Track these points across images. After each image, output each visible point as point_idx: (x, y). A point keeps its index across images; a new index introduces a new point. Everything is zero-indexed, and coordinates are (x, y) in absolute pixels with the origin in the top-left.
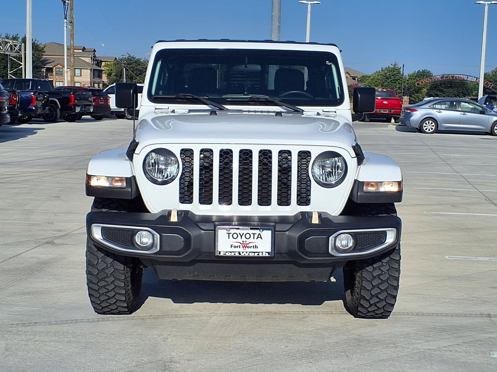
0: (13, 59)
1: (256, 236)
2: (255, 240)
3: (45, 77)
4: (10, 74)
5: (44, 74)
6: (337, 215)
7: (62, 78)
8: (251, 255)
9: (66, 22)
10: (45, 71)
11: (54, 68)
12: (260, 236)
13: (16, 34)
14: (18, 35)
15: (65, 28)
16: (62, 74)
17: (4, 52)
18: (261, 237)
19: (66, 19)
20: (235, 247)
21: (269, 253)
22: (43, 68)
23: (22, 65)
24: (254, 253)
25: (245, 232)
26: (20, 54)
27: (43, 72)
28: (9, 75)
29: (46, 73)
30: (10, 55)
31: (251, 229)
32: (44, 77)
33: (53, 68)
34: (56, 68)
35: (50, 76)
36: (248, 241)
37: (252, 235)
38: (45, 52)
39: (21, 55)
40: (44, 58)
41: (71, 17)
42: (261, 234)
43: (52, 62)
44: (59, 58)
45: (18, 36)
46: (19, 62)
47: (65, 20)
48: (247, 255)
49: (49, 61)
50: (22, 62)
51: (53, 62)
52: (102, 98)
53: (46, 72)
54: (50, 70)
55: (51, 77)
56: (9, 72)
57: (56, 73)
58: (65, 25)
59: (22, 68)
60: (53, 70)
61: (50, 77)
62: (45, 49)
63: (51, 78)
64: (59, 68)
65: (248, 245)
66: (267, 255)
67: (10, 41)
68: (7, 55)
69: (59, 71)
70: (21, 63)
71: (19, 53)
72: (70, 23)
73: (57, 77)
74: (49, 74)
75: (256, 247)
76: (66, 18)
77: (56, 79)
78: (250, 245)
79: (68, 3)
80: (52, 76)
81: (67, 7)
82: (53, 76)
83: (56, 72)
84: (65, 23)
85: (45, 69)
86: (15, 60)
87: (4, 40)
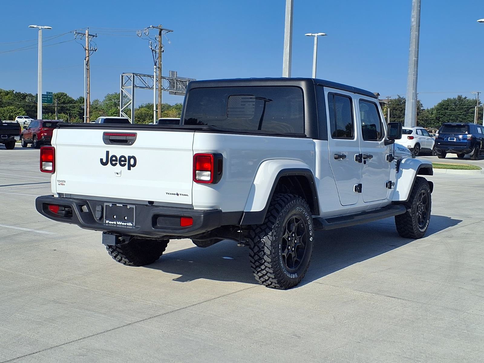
41: (159, 63)
72: (159, 68)
84: (155, 69)
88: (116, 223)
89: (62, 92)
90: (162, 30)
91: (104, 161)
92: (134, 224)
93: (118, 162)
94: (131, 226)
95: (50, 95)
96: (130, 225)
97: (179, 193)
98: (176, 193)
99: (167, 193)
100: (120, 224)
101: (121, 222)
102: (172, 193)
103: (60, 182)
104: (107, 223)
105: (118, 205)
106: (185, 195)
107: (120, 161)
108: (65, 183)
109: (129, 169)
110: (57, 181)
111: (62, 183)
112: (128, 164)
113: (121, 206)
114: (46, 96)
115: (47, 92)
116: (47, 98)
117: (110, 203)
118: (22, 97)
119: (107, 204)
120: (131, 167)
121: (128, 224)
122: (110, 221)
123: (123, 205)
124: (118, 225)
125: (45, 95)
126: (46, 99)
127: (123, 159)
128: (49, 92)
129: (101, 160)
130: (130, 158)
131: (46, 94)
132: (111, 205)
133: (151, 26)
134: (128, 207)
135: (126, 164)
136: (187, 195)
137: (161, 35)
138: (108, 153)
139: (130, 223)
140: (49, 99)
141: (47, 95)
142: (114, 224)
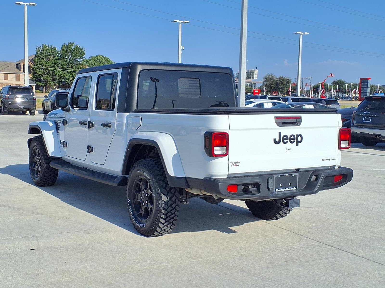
88: (284, 190)
91: (277, 140)
92: (297, 187)
93: (289, 140)
94: (296, 190)
96: (294, 189)
97: (330, 159)
98: (328, 159)
99: (323, 160)
100: (287, 190)
101: (288, 189)
102: (326, 159)
103: (234, 164)
104: (276, 192)
105: (285, 175)
106: (334, 159)
107: (291, 139)
108: (239, 164)
109: (297, 145)
110: (230, 163)
111: (235, 164)
112: (296, 141)
113: (287, 176)
117: (278, 175)
119: (276, 176)
120: (299, 143)
121: (293, 189)
122: (278, 189)
123: (289, 175)
124: (285, 191)
127: (292, 137)
129: (275, 140)
130: (298, 136)
132: (279, 176)
134: (293, 175)
135: (295, 141)
136: (335, 159)
138: (280, 133)
139: (294, 188)
142: (282, 191)
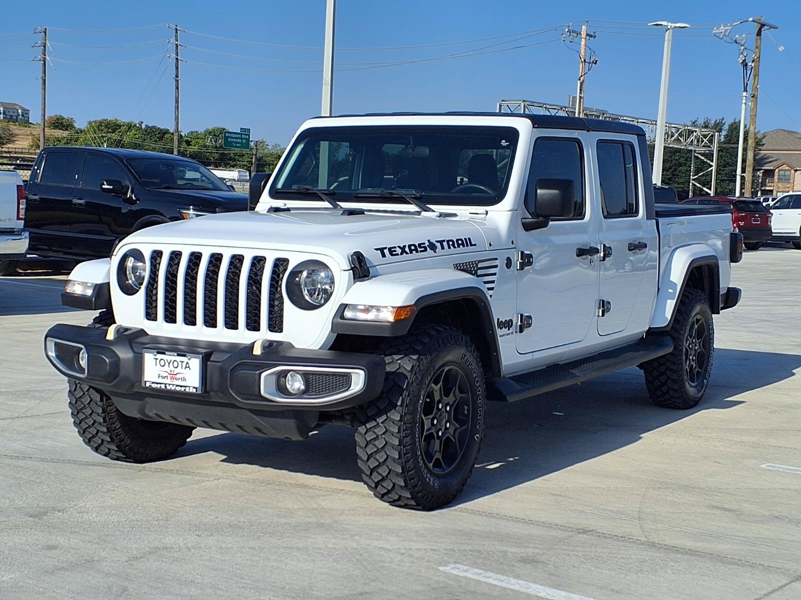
0: (700, 156)
1: (184, 364)
2: (183, 371)
3: (760, 185)
4: (694, 180)
5: (760, 181)
6: (317, 348)
7: (787, 186)
8: (178, 389)
9: (746, 97)
10: (761, 175)
11: (777, 170)
12: (187, 366)
13: (721, 118)
14: (723, 119)
15: (744, 105)
16: (789, 179)
17: (686, 146)
18: (189, 367)
19: (747, 91)
20: (164, 378)
21: (196, 388)
22: (759, 170)
23: (712, 166)
24: (181, 386)
25: (173, 358)
26: (710, 149)
27: (759, 176)
28: (692, 181)
29: (762, 179)
30: (695, 151)
31: (178, 355)
32: (758, 185)
33: (775, 170)
34: (779, 171)
35: (769, 182)
36: (177, 371)
37: (180, 363)
38: (763, 145)
39: (713, 151)
40: (763, 155)
41: (755, 86)
42: (189, 362)
43: (774, 161)
44: (787, 154)
45: (723, 122)
46: (709, 162)
47: (745, 94)
48: (173, 388)
49: (770, 160)
50: (712, 161)
51: (776, 160)
52: (757, 215)
53: (763, 176)
54: (769, 174)
55: (770, 184)
56: (691, 177)
57: (779, 179)
58: (744, 101)
59: (712, 170)
60: (774, 173)
61: (768, 185)
62: (764, 141)
63: (770, 186)
64: (785, 170)
65: (176, 376)
66: (194, 390)
67: (697, 130)
68: (691, 151)
69: (785, 176)
70: (711, 163)
71: (709, 147)
72: (752, 97)
73: (780, 185)
74: (767, 181)
75: (184, 380)
76: (745, 90)
77: (779, 188)
78: (178, 376)
79: (751, 65)
80: (772, 183)
81: (749, 72)
82: (774, 183)
83: (779, 176)
84: (744, 98)
85: (761, 171)
86: (703, 158)
87: (686, 128)
89: (221, 126)
90: (763, 25)
95: (246, 135)
114: (239, 136)
115: (241, 129)
116: (241, 139)
118: (159, 134)
125: (238, 134)
126: (239, 141)
128: (245, 129)
131: (239, 132)
133: (751, 19)
137: (760, 35)
140: (244, 141)
141: (241, 134)
